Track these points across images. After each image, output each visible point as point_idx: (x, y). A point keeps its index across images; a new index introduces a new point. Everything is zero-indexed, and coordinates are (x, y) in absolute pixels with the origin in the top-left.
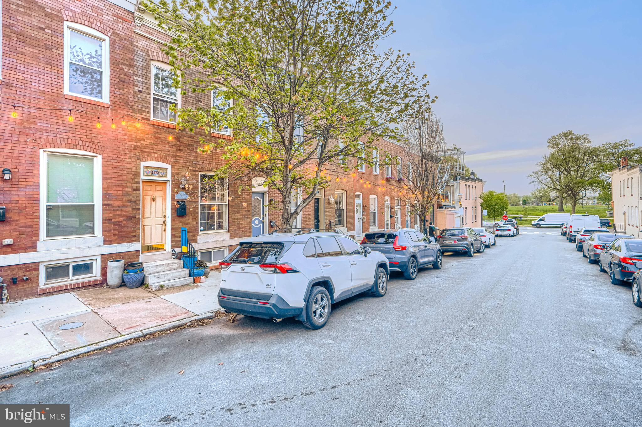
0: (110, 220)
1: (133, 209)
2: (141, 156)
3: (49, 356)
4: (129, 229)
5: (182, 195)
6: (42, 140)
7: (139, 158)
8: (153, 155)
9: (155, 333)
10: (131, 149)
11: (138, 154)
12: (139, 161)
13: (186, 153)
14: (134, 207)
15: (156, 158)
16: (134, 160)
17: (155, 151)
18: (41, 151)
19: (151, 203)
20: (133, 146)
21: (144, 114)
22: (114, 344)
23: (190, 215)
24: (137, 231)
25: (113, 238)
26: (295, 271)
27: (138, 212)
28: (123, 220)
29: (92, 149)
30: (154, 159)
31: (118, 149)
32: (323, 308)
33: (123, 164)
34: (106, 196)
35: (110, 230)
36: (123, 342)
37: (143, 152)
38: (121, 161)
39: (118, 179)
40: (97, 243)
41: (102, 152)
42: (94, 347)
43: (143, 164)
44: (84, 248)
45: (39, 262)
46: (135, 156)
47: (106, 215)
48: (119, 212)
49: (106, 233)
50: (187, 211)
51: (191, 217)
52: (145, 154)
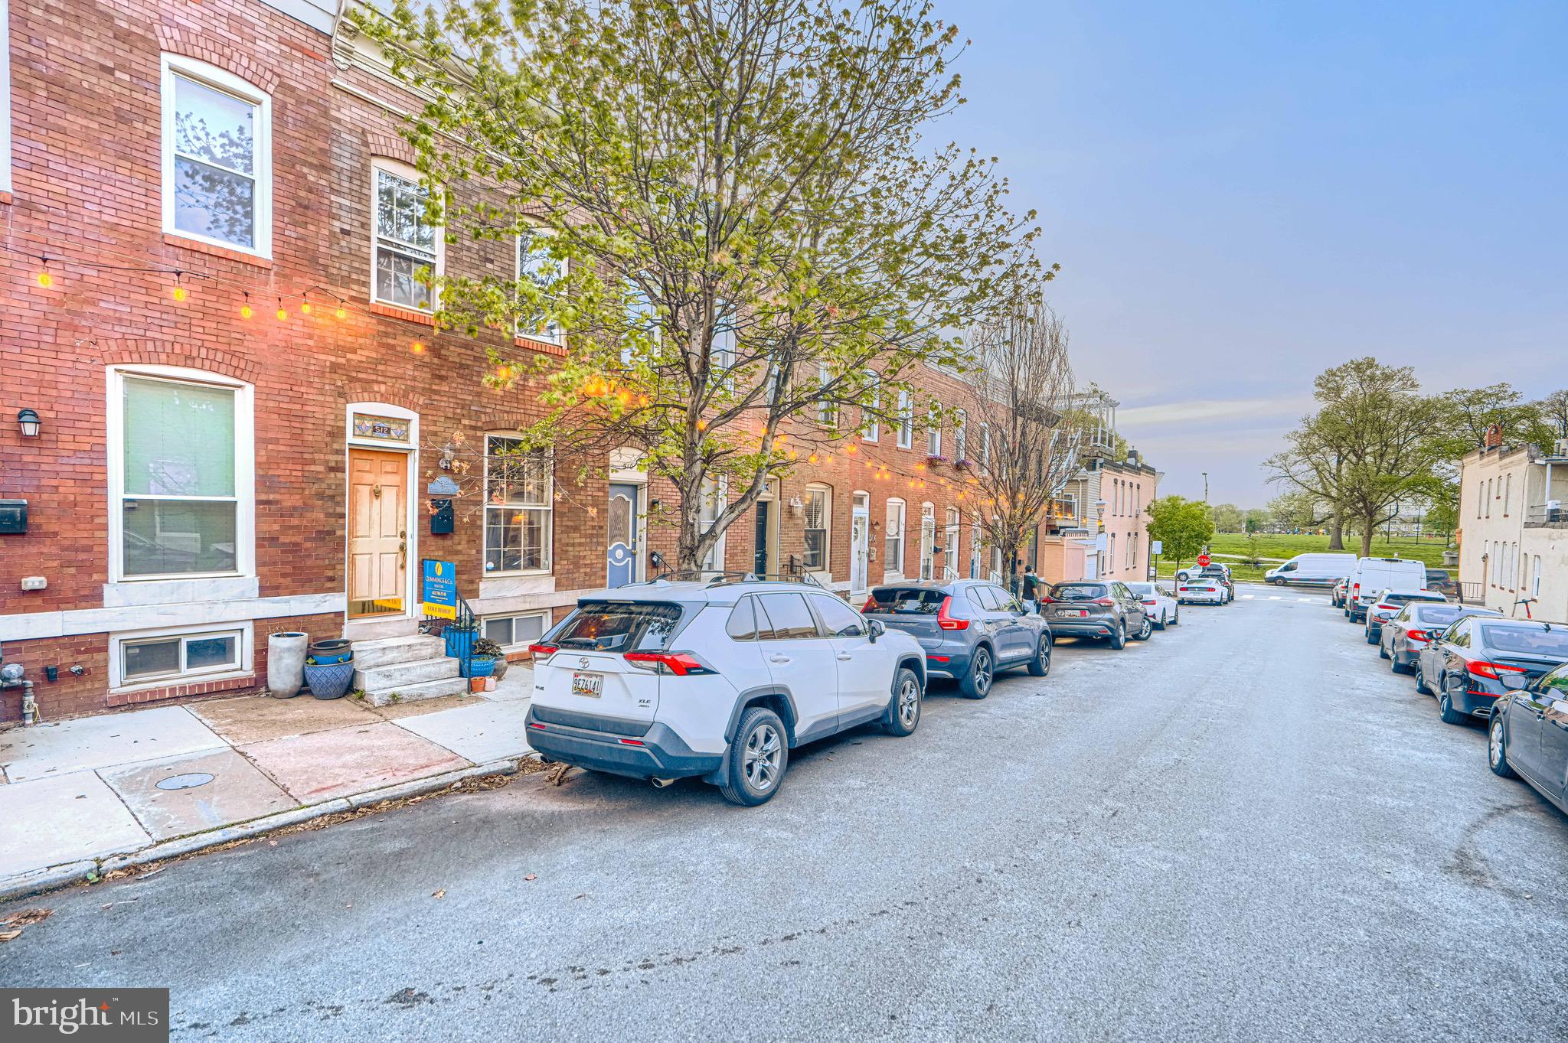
0: (274, 540)
1: (328, 515)
2: (347, 388)
3: (133, 849)
4: (320, 562)
5: (444, 486)
6: (111, 343)
7: (343, 395)
8: (376, 388)
9: (379, 802)
10: (324, 372)
11: (339, 383)
12: (342, 400)
13: (454, 385)
14: (331, 511)
15: (382, 395)
16: (331, 399)
17: (380, 379)
18: (110, 370)
19: (371, 502)
20: (328, 364)
21: (355, 287)
22: (283, 827)
23: (463, 532)
24: (339, 567)
25: (282, 580)
26: (707, 672)
27: (341, 521)
28: (307, 540)
29: (231, 369)
30: (378, 396)
31: (292, 370)
32: (770, 757)
33: (306, 408)
34: (264, 482)
35: (275, 563)
36: (304, 821)
37: (353, 380)
38: (300, 401)
39: (293, 443)
40: (243, 592)
41: (254, 376)
42: (237, 831)
43: (351, 408)
44: (213, 603)
45: (108, 633)
46: (333, 387)
47: (265, 528)
48: (295, 522)
49: (265, 569)
50: (457, 523)
51: (465, 538)
52: (358, 385)
